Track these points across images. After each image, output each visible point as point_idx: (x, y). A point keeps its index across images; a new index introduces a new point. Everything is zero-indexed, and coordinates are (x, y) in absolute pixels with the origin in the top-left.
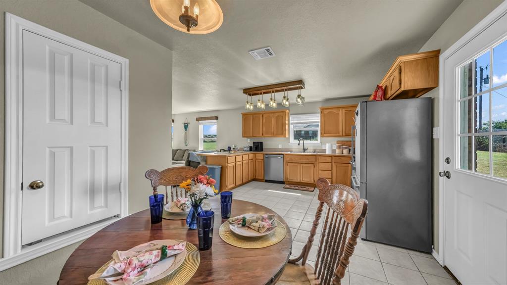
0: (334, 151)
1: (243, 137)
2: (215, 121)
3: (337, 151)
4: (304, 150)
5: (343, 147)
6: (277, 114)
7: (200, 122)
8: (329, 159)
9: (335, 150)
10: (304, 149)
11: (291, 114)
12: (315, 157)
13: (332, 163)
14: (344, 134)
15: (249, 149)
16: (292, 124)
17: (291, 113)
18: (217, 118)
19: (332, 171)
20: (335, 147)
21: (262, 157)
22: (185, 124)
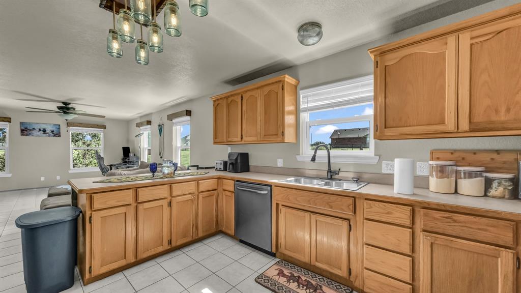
0: (421, 183)
1: (215, 143)
2: (188, 118)
3: (434, 182)
4: (332, 174)
5: (457, 172)
6: (267, 90)
7: (174, 121)
8: (402, 214)
9: (426, 179)
10: (330, 171)
11: (302, 89)
12: (351, 201)
13: (412, 227)
14: (464, 125)
15: (222, 167)
16: (306, 110)
17: (302, 84)
18: (189, 113)
19: (412, 254)
20: (423, 169)
21: (233, 185)
22: (159, 126)
